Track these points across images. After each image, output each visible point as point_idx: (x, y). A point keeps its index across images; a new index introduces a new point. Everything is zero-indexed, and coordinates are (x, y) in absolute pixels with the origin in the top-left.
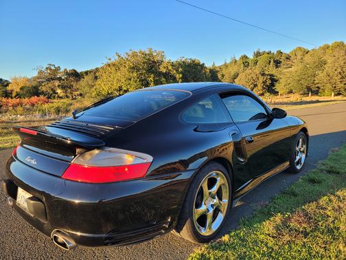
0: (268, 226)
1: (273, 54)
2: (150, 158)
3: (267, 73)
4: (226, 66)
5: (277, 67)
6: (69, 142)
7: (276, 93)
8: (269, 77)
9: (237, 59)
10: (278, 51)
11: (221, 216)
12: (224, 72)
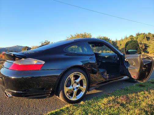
0: (105, 100)
1: (146, 34)
2: (43, 62)
3: (143, 43)
4: (122, 40)
5: (148, 40)
6: (13, 55)
7: (148, 52)
8: (144, 45)
9: (128, 37)
10: (148, 33)
11: (82, 94)
12: (121, 43)
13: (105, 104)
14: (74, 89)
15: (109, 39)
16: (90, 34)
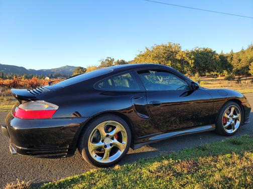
2: (56, 107)
11: (120, 153)
12: (241, 57)
13: (152, 172)
14: (106, 146)
15: (214, 52)
16: (179, 44)
